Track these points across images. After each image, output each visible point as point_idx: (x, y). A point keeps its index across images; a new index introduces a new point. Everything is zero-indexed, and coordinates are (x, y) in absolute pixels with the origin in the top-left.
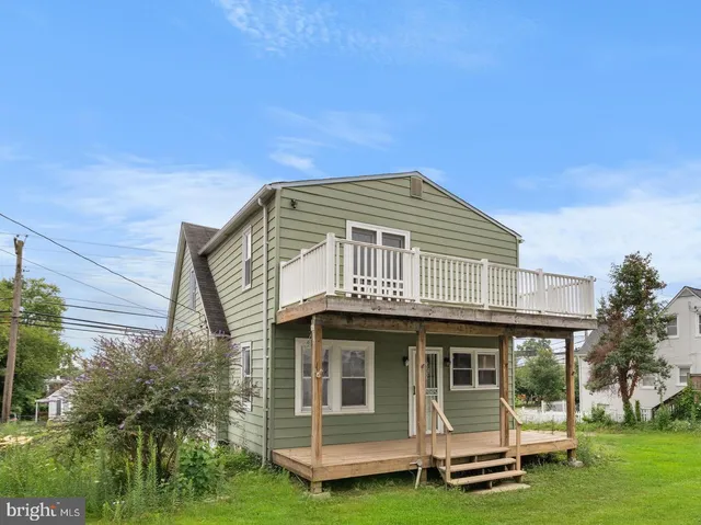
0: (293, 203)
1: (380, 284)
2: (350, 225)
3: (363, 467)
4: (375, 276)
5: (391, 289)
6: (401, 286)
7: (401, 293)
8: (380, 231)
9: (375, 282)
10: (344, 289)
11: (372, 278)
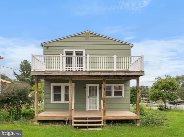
0: (48, 48)
1: (74, 66)
2: (64, 51)
3: (50, 117)
4: (73, 64)
5: (79, 67)
6: (82, 66)
7: (82, 68)
8: (74, 51)
9: (73, 66)
10: (64, 69)
11: (72, 65)
